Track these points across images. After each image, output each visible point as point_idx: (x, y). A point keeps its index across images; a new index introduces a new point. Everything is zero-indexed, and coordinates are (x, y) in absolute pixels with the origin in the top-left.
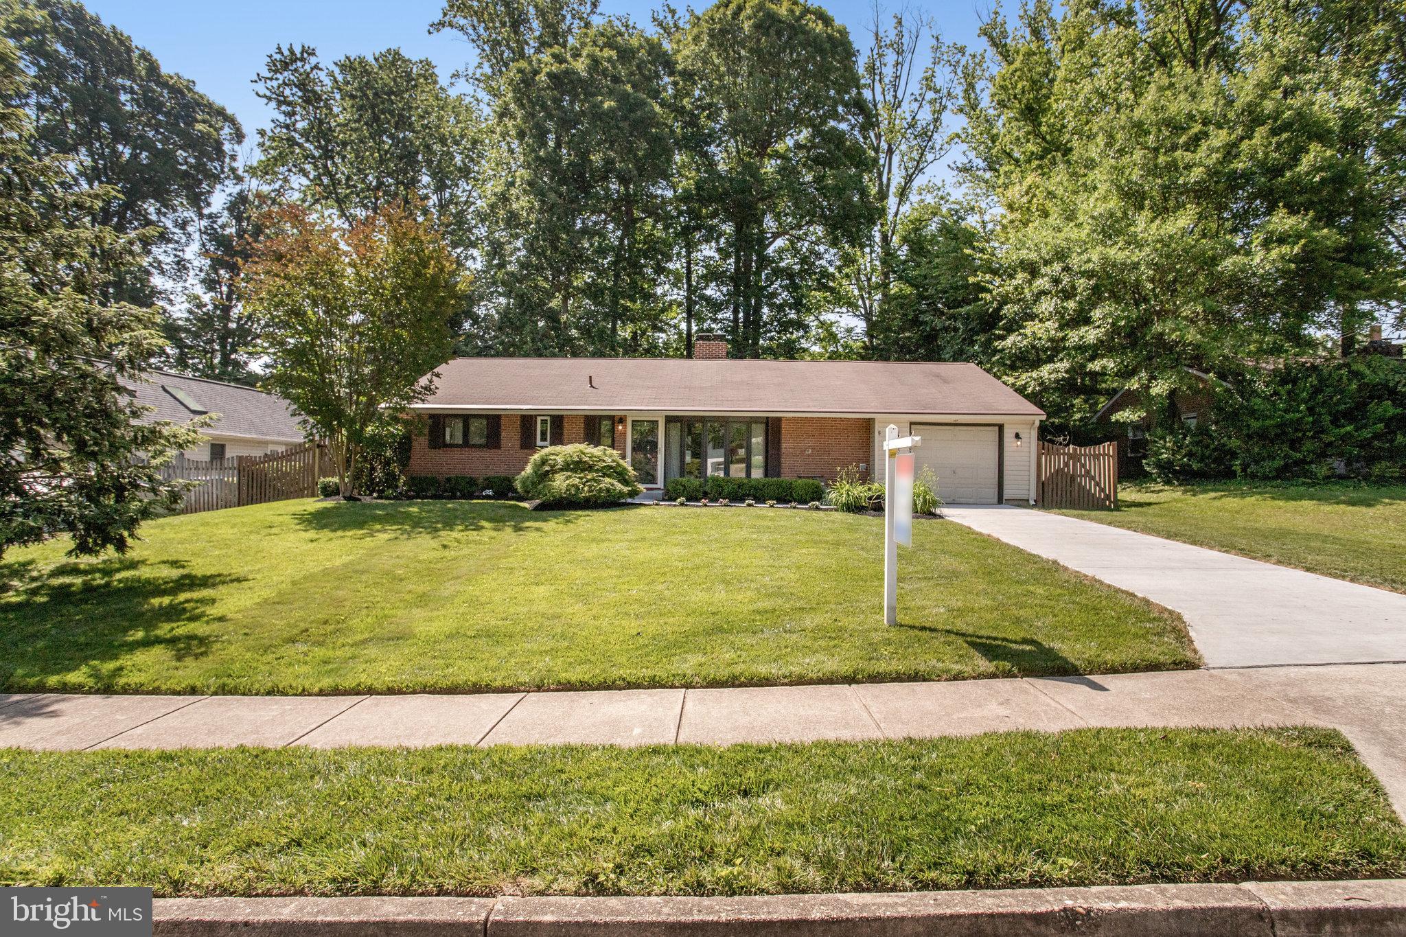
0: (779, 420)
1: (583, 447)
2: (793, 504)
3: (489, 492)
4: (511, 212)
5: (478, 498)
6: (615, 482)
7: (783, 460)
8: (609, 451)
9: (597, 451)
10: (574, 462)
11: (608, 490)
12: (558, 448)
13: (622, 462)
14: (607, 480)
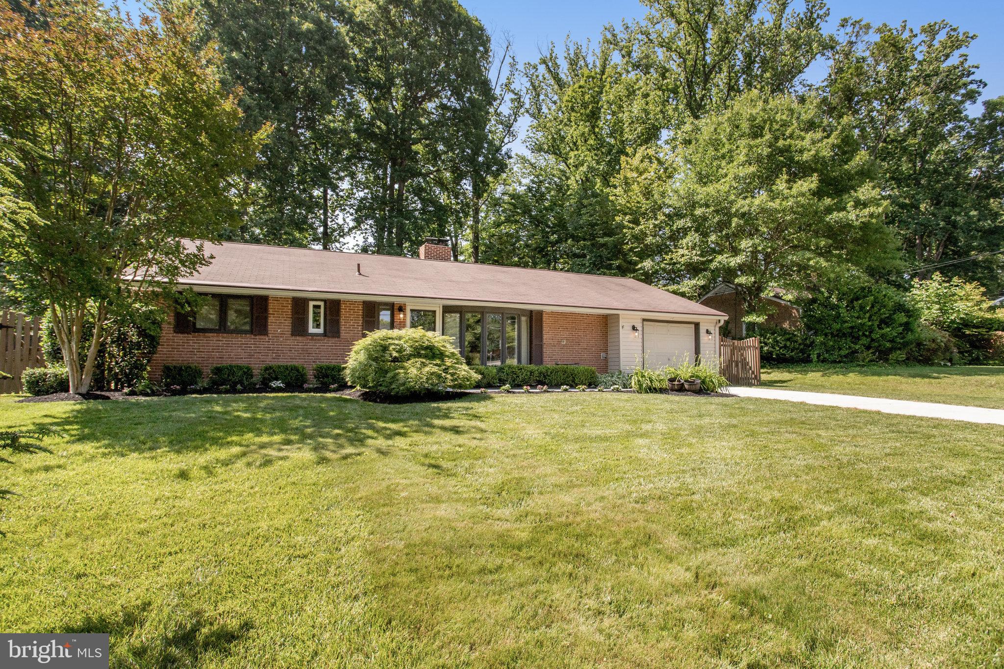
0: (540, 313)
2: (584, 388)
3: (278, 384)
7: (544, 350)
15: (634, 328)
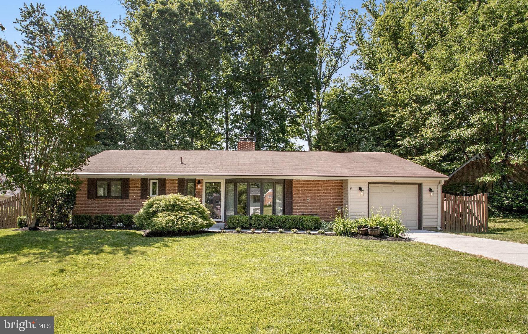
0: (291, 181)
1: (177, 196)
2: (308, 231)
3: (120, 225)
4: (140, 81)
5: (114, 228)
6: (198, 218)
7: (294, 205)
8: (193, 198)
9: (186, 198)
10: (171, 205)
11: (193, 223)
12: (162, 197)
13: (201, 205)
14: (193, 216)
15: (361, 189)
